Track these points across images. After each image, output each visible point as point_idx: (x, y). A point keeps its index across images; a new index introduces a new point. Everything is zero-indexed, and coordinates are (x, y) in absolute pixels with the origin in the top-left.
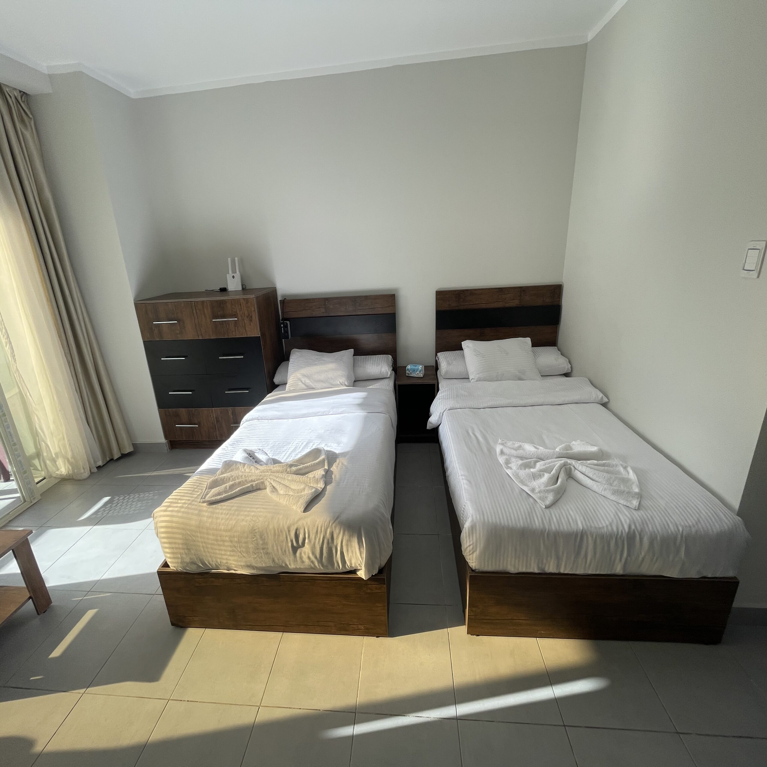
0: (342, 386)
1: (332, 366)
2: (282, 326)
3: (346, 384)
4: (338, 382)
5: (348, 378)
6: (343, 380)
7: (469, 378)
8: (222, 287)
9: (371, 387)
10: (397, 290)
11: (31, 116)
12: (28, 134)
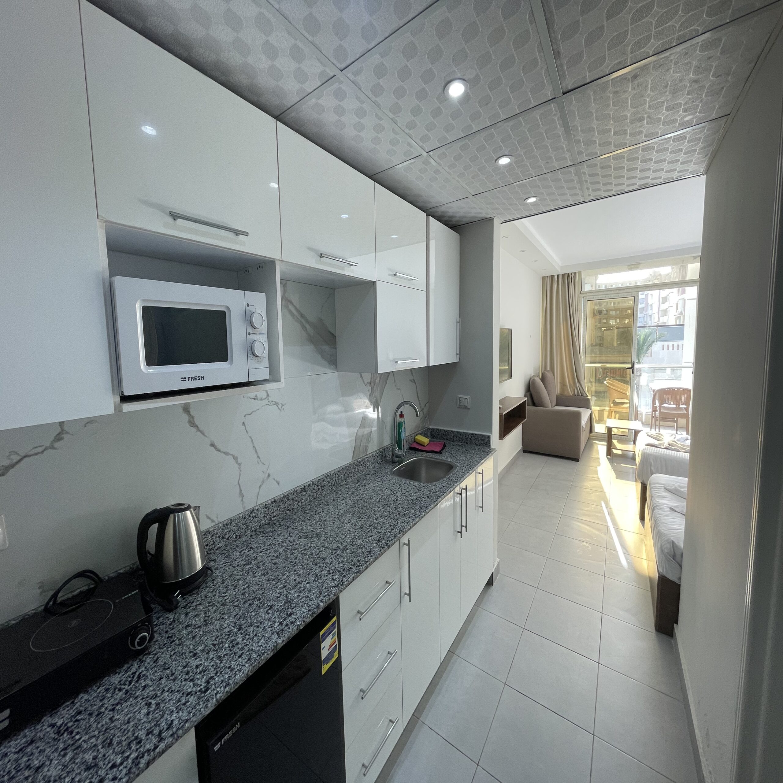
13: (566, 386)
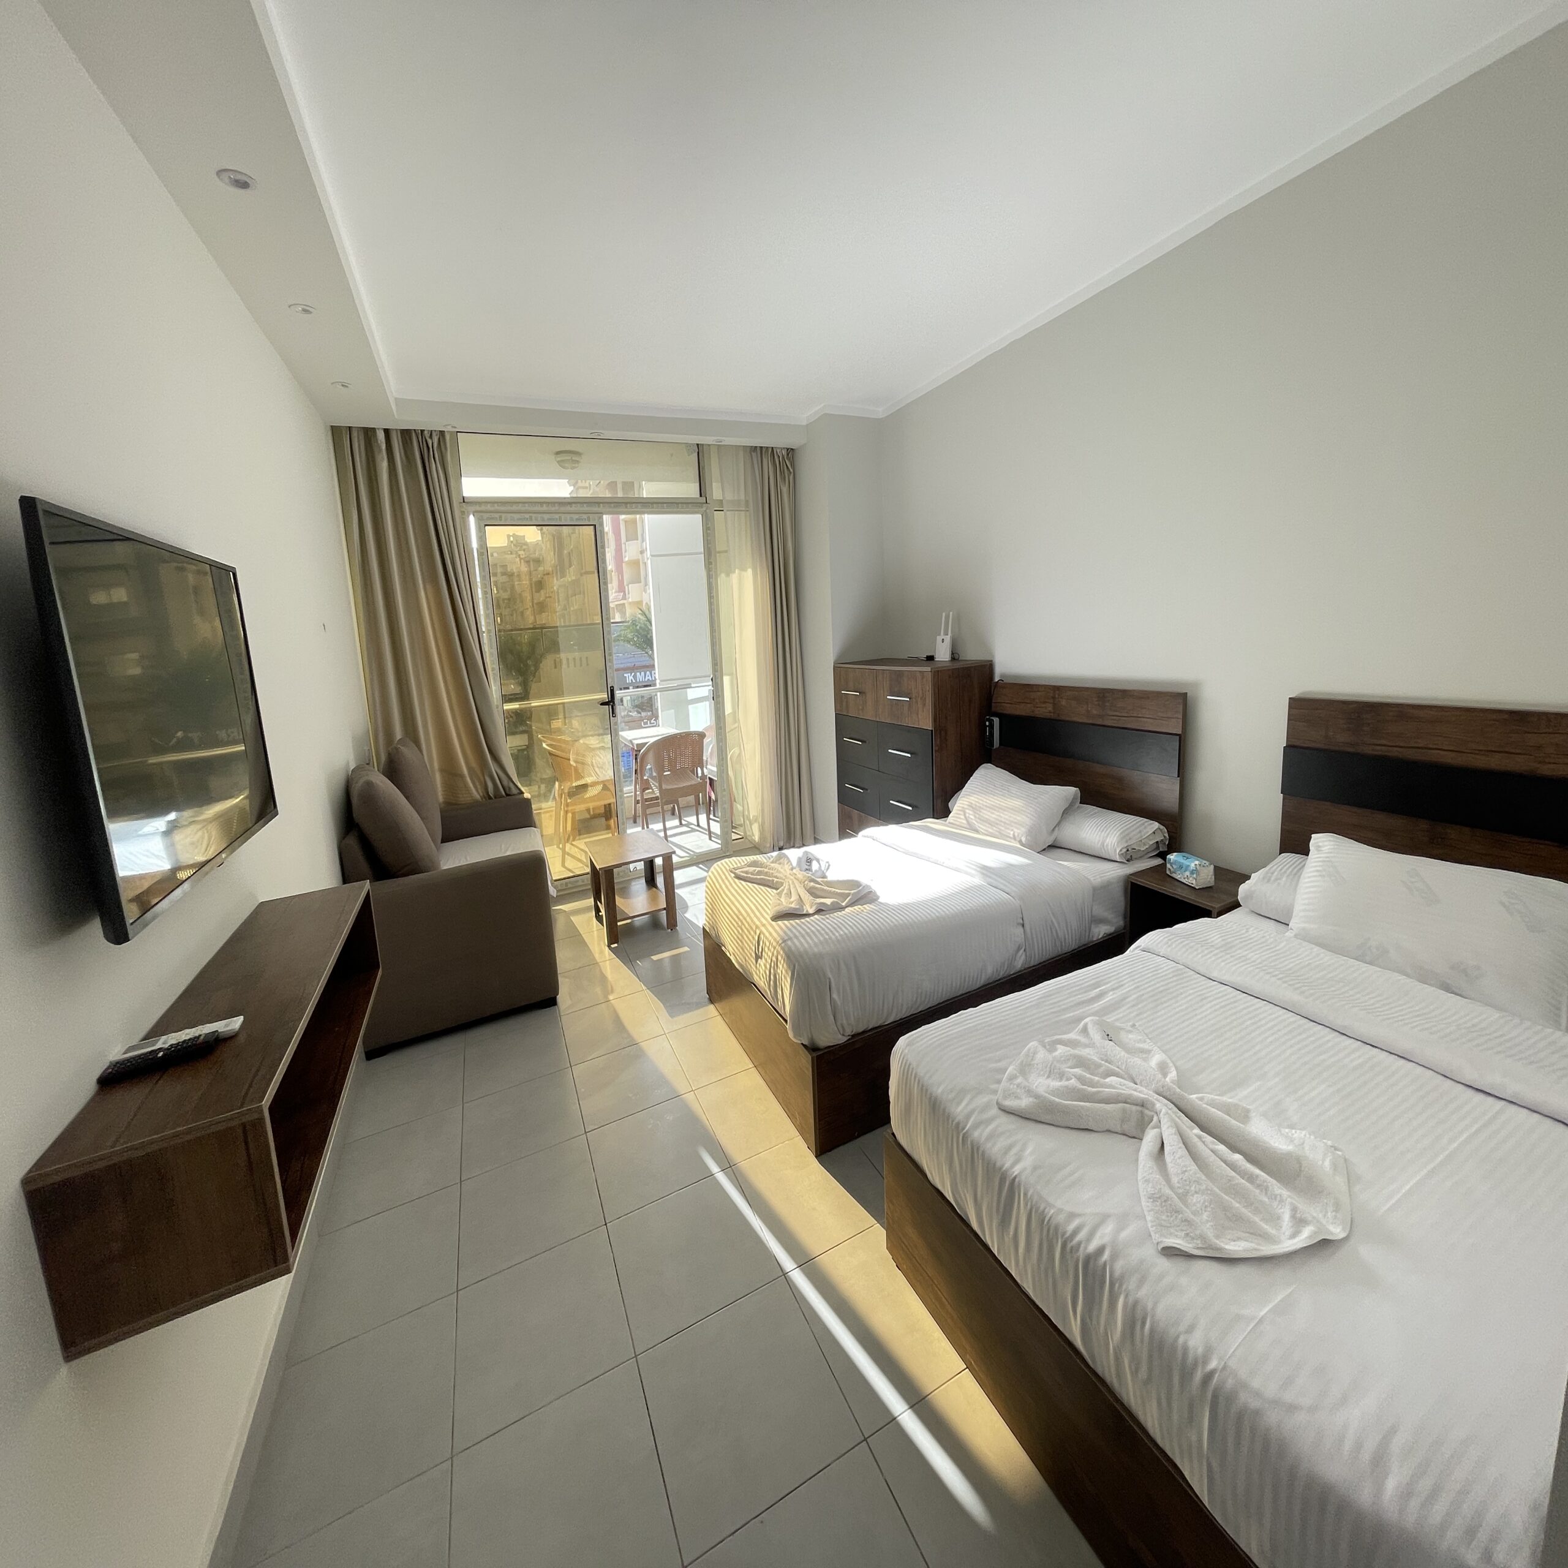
0: (1013, 841)
1: (1017, 803)
2: (987, 723)
3: (1023, 839)
4: (1012, 833)
5: (1030, 832)
6: (1020, 832)
7: (1288, 925)
8: (929, 654)
9: (1065, 863)
10: (1196, 685)
11: (791, 470)
12: (785, 490)
13: (462, 776)
